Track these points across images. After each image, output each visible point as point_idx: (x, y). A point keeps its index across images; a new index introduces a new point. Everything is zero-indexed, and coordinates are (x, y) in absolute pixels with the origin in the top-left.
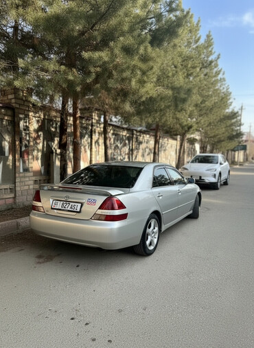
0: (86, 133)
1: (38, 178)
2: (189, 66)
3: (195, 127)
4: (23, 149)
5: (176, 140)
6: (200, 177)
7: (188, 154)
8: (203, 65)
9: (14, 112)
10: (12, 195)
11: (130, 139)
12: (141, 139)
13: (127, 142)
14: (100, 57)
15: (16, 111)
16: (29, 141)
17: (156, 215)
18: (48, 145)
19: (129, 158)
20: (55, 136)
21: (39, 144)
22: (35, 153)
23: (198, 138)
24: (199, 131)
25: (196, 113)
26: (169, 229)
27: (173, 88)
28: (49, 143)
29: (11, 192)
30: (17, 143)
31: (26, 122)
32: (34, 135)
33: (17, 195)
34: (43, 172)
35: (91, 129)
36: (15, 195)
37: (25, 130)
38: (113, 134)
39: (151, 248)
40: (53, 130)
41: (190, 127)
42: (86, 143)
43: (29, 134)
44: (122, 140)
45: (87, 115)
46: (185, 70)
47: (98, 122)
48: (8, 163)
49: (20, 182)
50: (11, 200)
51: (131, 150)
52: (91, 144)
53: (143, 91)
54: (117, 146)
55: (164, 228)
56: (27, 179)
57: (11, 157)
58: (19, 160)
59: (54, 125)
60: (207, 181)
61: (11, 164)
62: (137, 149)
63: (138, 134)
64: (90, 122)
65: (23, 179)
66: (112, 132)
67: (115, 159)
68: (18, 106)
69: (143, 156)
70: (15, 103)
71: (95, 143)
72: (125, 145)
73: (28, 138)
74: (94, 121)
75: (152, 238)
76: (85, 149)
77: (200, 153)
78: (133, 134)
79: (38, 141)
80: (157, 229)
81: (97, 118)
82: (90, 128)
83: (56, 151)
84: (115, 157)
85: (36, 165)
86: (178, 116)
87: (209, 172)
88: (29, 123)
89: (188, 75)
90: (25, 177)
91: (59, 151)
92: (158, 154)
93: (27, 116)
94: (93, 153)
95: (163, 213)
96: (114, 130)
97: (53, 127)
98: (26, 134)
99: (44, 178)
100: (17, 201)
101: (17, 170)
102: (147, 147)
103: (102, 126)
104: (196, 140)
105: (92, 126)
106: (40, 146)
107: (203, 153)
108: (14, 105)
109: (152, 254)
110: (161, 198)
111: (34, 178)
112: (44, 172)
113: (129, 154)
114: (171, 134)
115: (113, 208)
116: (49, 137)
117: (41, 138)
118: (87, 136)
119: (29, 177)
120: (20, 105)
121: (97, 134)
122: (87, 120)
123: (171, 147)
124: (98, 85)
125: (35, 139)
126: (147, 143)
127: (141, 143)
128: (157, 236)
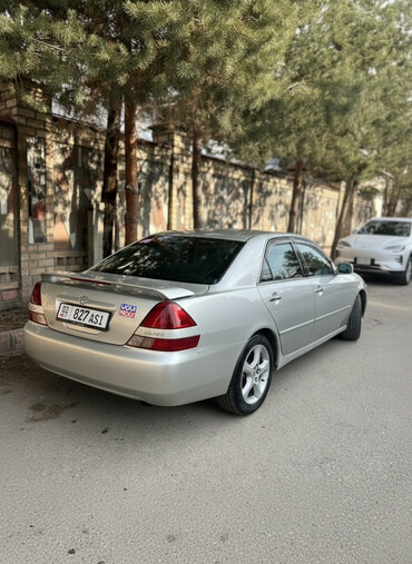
0: (161, 173)
1: (63, 254)
2: (367, 45)
3: (373, 166)
4: (35, 201)
5: (338, 190)
6: (373, 261)
7: (359, 216)
8: (396, 43)
9: (16, 133)
10: (15, 285)
11: (247, 185)
12: (269, 185)
13: (241, 191)
14: (163, 14)
15: (20, 129)
16: (45, 187)
17: (266, 337)
18: (83, 195)
19: (244, 221)
20: (96, 178)
21: (66, 192)
22: (59, 209)
23: (380, 187)
24: (382, 174)
25: (375, 139)
26: (294, 364)
27: (323, 86)
28: (86, 191)
29: (12, 278)
30: (23, 191)
31: (40, 152)
32: (55, 175)
33: (24, 284)
34: (73, 243)
35: (171, 167)
36: (20, 285)
37: (37, 166)
38: (214, 176)
39: (253, 400)
40: (93, 166)
41: (362, 167)
42: (160, 190)
43: (45, 174)
44: (230, 188)
45: (163, 139)
46: (357, 54)
47: (184, 152)
48: (5, 227)
49: (29, 261)
50: (13, 294)
51: (249, 207)
52: (170, 195)
53: (255, 87)
54: (221, 198)
55: (282, 361)
56: (43, 256)
57: (11, 217)
58: (26, 222)
59: (96, 158)
60: (384, 268)
61: (12, 229)
62: (261, 205)
63: (263, 177)
64: (170, 152)
65: (33, 256)
66: (212, 171)
67: (216, 222)
68: (23, 121)
69: (272, 217)
70: (18, 115)
71: (178, 190)
72: (237, 196)
73: (43, 182)
74: (176, 150)
75: (256, 382)
76: (158, 204)
77: (383, 215)
78: (253, 177)
79: (64, 187)
80: (266, 362)
81: (182, 145)
82: (169, 163)
83: (98, 205)
84: (217, 218)
85: (61, 231)
86: (338, 144)
87: (390, 252)
88: (46, 154)
89: (365, 65)
90: (38, 252)
91: (102, 206)
92: (301, 216)
93: (42, 140)
94: (174, 210)
95: (281, 333)
96: (217, 169)
97: (92, 162)
98: (40, 174)
99: (76, 253)
100: (24, 294)
101: (22, 240)
102: (280, 202)
103: (191, 160)
104: (377, 191)
105: (173, 160)
106: (69, 197)
107: (389, 215)
108: (16, 118)
109: (253, 412)
110: (277, 302)
111: (56, 255)
112: (76, 243)
113: (244, 214)
114: (328, 177)
115: (170, 326)
116: (85, 180)
117: (71, 182)
118: (162, 179)
119: (46, 252)
120: (27, 119)
121: (181, 176)
122: (163, 147)
123: (326, 203)
124: (163, 76)
125: (59, 183)
126: (281, 194)
127: (269, 194)
128: (266, 377)
